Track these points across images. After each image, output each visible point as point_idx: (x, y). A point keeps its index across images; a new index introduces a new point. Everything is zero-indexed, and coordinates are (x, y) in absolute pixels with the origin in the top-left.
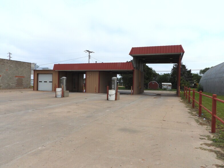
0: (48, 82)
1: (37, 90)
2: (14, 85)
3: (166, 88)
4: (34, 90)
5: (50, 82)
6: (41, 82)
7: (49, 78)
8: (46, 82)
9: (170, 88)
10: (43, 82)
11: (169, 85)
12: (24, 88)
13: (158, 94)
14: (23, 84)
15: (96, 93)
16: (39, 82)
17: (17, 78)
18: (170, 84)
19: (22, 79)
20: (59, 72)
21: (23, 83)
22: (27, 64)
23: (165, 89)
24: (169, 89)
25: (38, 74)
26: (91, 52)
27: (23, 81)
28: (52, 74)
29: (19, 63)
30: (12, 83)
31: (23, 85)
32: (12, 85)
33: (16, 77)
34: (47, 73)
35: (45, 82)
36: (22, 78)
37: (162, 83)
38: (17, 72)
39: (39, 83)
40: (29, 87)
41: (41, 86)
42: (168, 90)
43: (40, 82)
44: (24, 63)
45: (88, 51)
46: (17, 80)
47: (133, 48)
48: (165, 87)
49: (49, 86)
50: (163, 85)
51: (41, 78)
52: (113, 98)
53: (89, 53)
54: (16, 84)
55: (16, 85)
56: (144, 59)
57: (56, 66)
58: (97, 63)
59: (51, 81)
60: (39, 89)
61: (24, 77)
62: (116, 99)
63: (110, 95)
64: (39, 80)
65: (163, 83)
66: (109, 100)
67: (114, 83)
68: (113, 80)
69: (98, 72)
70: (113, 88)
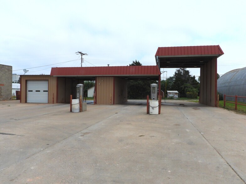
0: (42, 91)
1: (26, 102)
3: (173, 96)
4: (21, 102)
5: (44, 91)
6: (32, 91)
7: (43, 86)
8: (39, 91)
10: (34, 91)
11: (176, 93)
12: (4, 100)
13: (180, 104)
14: (2, 94)
15: (111, 104)
16: (28, 91)
19: (1, 88)
20: (58, 78)
21: (2, 92)
22: (6, 67)
23: (172, 98)
24: (176, 97)
25: (26, 81)
26: (84, 54)
27: (2, 91)
28: (48, 80)
34: (41, 79)
35: (36, 91)
36: (1, 86)
37: (167, 91)
39: (29, 93)
40: (9, 98)
41: (31, 97)
43: (29, 91)
45: (80, 53)
47: (159, 49)
48: (171, 95)
49: (43, 97)
50: (169, 93)
51: (32, 86)
52: (156, 111)
53: (82, 55)
56: (169, 62)
57: (54, 70)
59: (47, 90)
60: (28, 102)
61: (3, 85)
62: (159, 113)
63: (153, 108)
64: (29, 88)
66: (150, 113)
67: (155, 92)
68: (154, 88)
69: (113, 78)
70: (154, 98)
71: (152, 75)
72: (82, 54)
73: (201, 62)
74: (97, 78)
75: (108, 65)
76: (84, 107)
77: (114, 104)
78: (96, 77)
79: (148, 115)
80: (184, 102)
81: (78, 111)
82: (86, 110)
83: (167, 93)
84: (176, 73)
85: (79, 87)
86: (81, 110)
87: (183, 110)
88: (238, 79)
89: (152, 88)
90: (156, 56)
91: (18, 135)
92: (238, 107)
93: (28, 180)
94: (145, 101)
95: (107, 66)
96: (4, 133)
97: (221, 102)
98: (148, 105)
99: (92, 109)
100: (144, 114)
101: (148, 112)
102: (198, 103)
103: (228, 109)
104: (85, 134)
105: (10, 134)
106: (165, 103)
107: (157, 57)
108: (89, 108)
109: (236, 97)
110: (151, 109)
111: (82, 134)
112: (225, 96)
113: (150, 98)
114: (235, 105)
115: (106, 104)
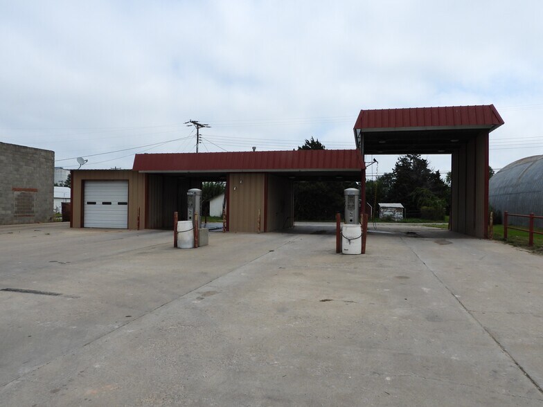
0: (115, 203)
1: (82, 226)
2: (9, 212)
3: (391, 215)
4: (71, 226)
5: (119, 203)
6: (94, 203)
7: (118, 193)
8: (110, 203)
9: (399, 215)
10: (99, 203)
11: (398, 209)
12: (37, 222)
13: (408, 233)
14: (34, 209)
16: (86, 203)
17: (19, 193)
18: (399, 205)
19: (31, 196)
20: (148, 175)
21: (33, 206)
22: (43, 153)
24: (397, 218)
25: (83, 183)
26: (202, 126)
27: (34, 203)
28: (128, 180)
29: (23, 150)
30: (4, 209)
31: (33, 212)
32: (3, 212)
33: (15, 189)
34: (112, 179)
35: (104, 203)
36: (32, 193)
37: (380, 204)
38: (18, 176)
39: (88, 208)
40: (48, 218)
41: (93, 215)
43: (89, 203)
44: (36, 151)
46: (17, 199)
47: (363, 113)
48: (387, 213)
49: (118, 215)
50: (384, 208)
51: (94, 192)
52: (356, 247)
53: (198, 128)
54: (15, 209)
55: (16, 212)
57: (141, 159)
58: (256, 150)
59: (125, 200)
60: (88, 223)
61: (35, 190)
62: (363, 251)
63: (349, 240)
64: (88, 199)
66: (344, 252)
67: (354, 206)
68: (352, 197)
69: (264, 175)
70: (351, 218)
71: (347, 169)
72: (198, 125)
73: (452, 141)
74: (231, 176)
75: (254, 148)
76: (202, 239)
77: (265, 231)
78: (229, 173)
79: (338, 257)
80: (416, 227)
81: (191, 245)
82: (206, 245)
83: (378, 208)
84: (397, 165)
85: (191, 196)
86: (196, 244)
87: (414, 245)
88: (536, 178)
89: (347, 198)
90: (355, 129)
91: (68, 296)
92: (535, 240)
93: (89, 391)
94: (333, 225)
95: (252, 150)
96: (38, 290)
97: (498, 229)
98: (338, 234)
99: (220, 242)
100: (330, 252)
101: (339, 250)
102: (446, 230)
103: (514, 243)
104: (205, 294)
105: (50, 294)
106: (375, 229)
107: (359, 131)
108: (213, 239)
109: (532, 218)
110: (344, 241)
111: (200, 295)
112: (506, 215)
113: (343, 219)
114: (528, 234)
115: (249, 230)
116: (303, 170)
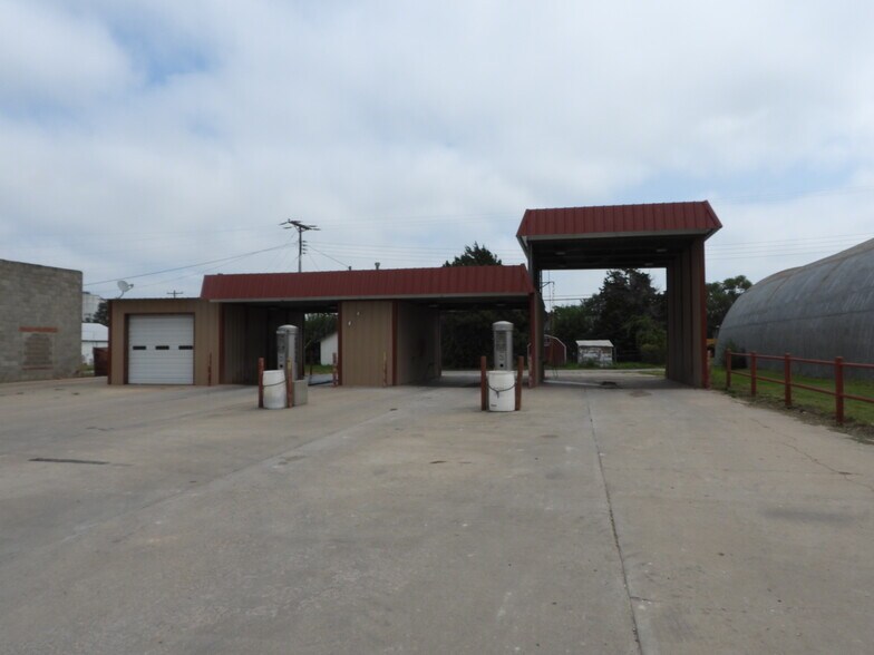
0: (174, 346)
1: (126, 382)
2: (15, 363)
3: (595, 358)
4: (110, 383)
5: (181, 348)
6: (144, 348)
7: (179, 332)
8: (167, 348)
9: (607, 358)
10: (151, 347)
11: (605, 349)
12: (57, 377)
14: (52, 358)
15: (385, 384)
16: (131, 348)
17: (27, 335)
18: (607, 343)
19: (48, 339)
20: (224, 306)
21: (50, 354)
22: (65, 275)
23: (591, 365)
24: (604, 362)
25: (127, 317)
26: (307, 228)
27: (52, 349)
28: (192, 314)
29: (35, 271)
30: (8, 359)
31: (51, 363)
32: (6, 364)
33: (23, 329)
34: (170, 311)
35: (158, 348)
36: (49, 334)
37: (578, 342)
38: (27, 310)
39: (134, 354)
40: (74, 371)
41: (144, 365)
42: (604, 368)
43: (136, 348)
44: (56, 271)
45: (295, 223)
46: (27, 344)
47: (529, 213)
48: (589, 355)
49: (179, 365)
50: (584, 347)
51: (144, 332)
52: (508, 401)
53: (300, 232)
54: (24, 358)
55: (26, 363)
56: (564, 253)
57: (213, 283)
58: (380, 268)
59: (190, 342)
60: (131, 381)
61: (54, 330)
62: (518, 406)
63: (497, 392)
64: (134, 341)
65: (580, 343)
66: (491, 408)
67: (505, 345)
68: (502, 333)
69: (391, 304)
70: (502, 362)
71: (508, 294)
72: (301, 226)
73: (659, 250)
74: (344, 306)
75: (377, 265)
76: (299, 394)
77: (394, 384)
78: (341, 301)
79: (484, 413)
81: (282, 405)
82: (304, 403)
83: (575, 348)
84: (607, 283)
85: (283, 336)
86: (290, 402)
88: (787, 301)
90: (519, 236)
91: (117, 465)
94: (475, 375)
95: (374, 268)
96: (72, 464)
98: (483, 385)
99: (323, 400)
100: (474, 410)
101: (485, 407)
104: (289, 459)
105: (94, 463)
107: (525, 238)
108: (315, 396)
109: (788, 361)
110: (492, 395)
112: (754, 358)
113: (492, 366)
114: (783, 386)
115: (370, 383)
116: (445, 296)
